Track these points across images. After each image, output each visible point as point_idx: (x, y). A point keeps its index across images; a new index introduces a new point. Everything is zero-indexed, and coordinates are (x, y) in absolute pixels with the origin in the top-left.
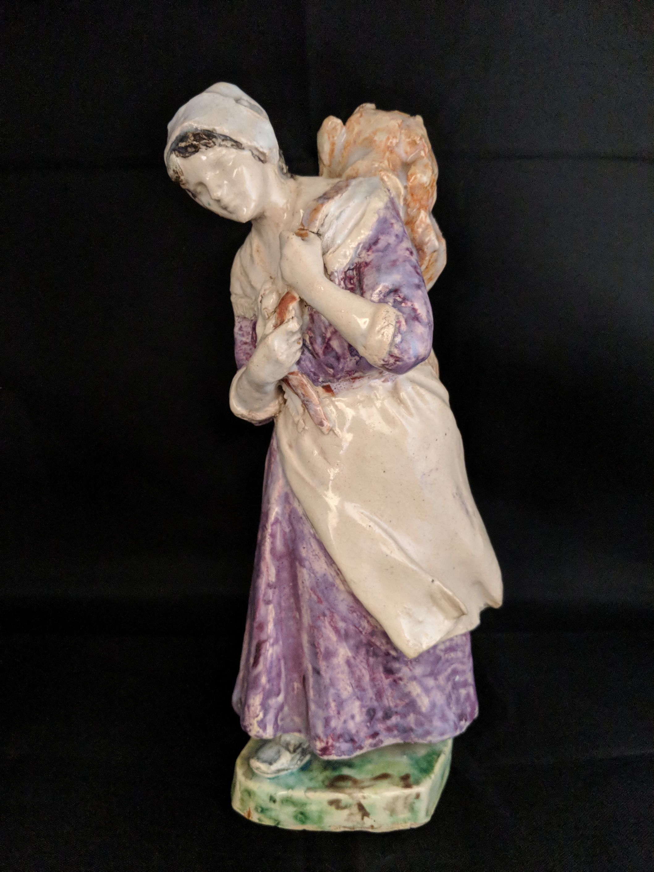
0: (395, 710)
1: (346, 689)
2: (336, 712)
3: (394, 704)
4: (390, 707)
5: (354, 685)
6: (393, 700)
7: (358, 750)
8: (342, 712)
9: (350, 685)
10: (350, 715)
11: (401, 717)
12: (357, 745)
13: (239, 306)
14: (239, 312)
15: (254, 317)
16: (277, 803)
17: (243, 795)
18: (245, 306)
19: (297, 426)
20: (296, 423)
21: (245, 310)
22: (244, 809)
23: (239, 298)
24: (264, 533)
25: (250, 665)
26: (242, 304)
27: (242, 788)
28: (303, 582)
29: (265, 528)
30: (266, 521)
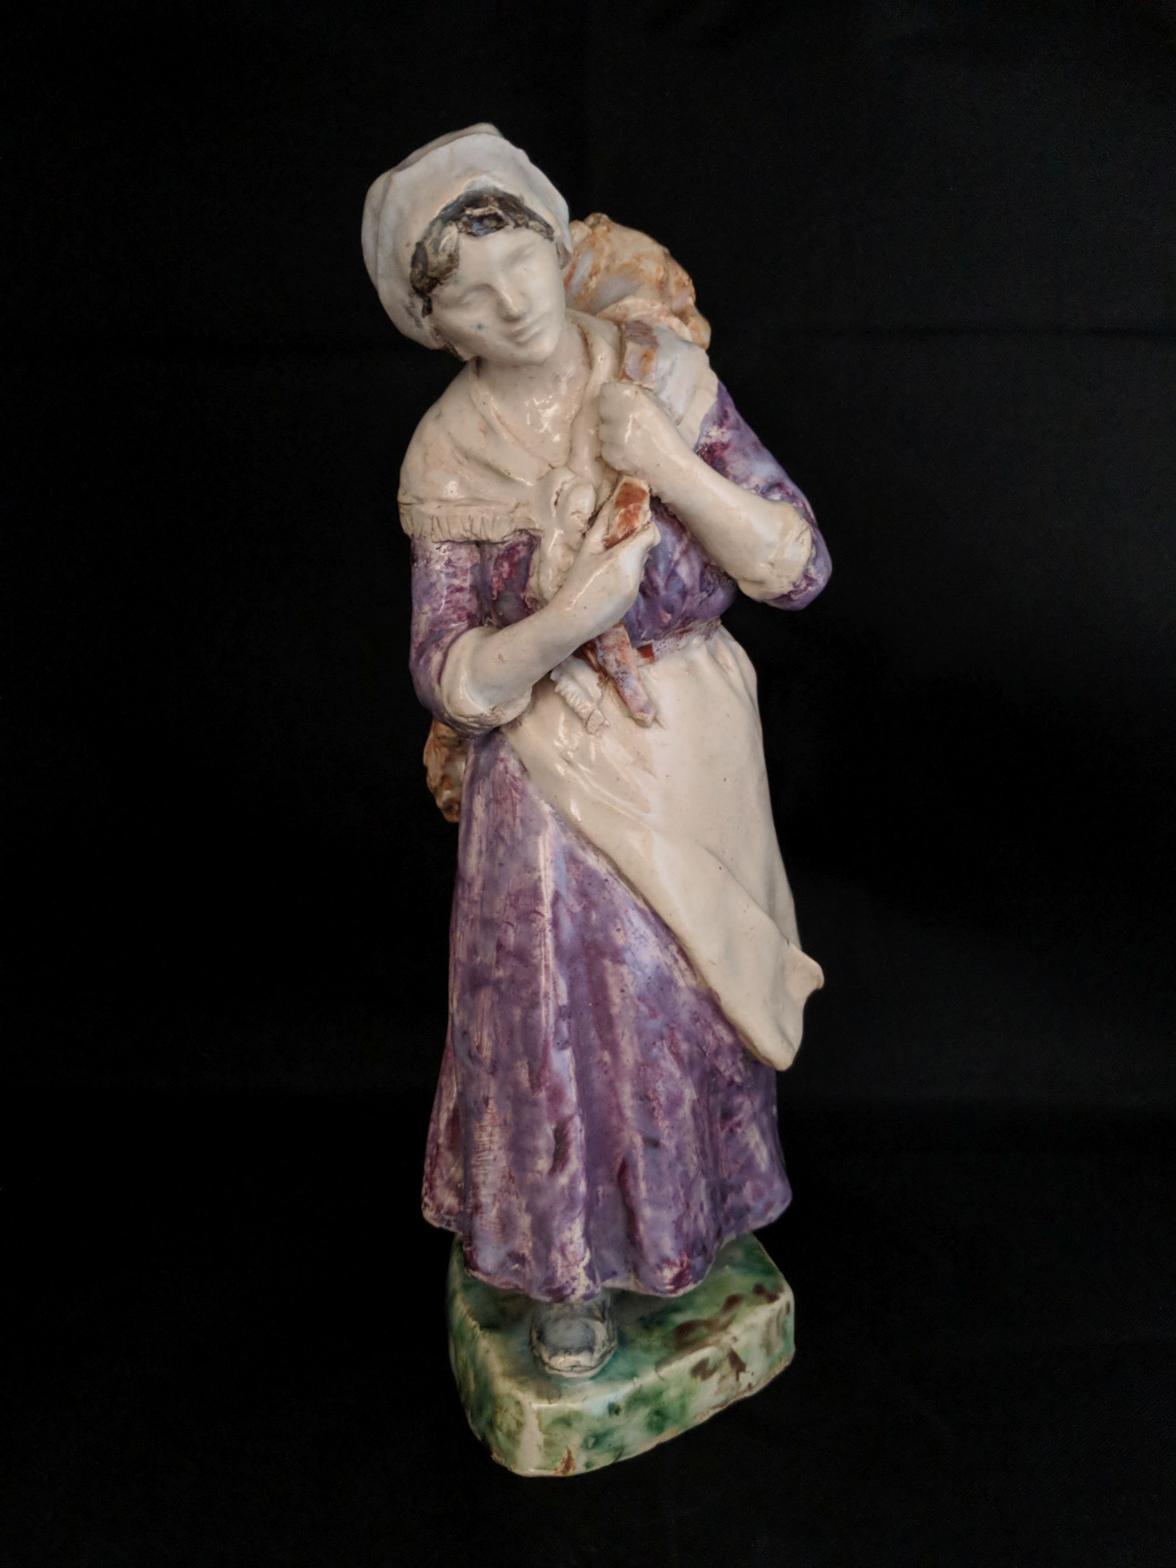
11: (737, 1193)
13: (459, 520)
14: (457, 531)
15: (512, 536)
16: (622, 1413)
17: (550, 1434)
18: (482, 519)
19: (586, 723)
20: (585, 717)
21: (479, 527)
22: (554, 1462)
23: (456, 506)
24: (534, 925)
25: (538, 1176)
26: (470, 517)
27: (546, 1422)
28: (622, 991)
29: (534, 915)
30: (533, 902)
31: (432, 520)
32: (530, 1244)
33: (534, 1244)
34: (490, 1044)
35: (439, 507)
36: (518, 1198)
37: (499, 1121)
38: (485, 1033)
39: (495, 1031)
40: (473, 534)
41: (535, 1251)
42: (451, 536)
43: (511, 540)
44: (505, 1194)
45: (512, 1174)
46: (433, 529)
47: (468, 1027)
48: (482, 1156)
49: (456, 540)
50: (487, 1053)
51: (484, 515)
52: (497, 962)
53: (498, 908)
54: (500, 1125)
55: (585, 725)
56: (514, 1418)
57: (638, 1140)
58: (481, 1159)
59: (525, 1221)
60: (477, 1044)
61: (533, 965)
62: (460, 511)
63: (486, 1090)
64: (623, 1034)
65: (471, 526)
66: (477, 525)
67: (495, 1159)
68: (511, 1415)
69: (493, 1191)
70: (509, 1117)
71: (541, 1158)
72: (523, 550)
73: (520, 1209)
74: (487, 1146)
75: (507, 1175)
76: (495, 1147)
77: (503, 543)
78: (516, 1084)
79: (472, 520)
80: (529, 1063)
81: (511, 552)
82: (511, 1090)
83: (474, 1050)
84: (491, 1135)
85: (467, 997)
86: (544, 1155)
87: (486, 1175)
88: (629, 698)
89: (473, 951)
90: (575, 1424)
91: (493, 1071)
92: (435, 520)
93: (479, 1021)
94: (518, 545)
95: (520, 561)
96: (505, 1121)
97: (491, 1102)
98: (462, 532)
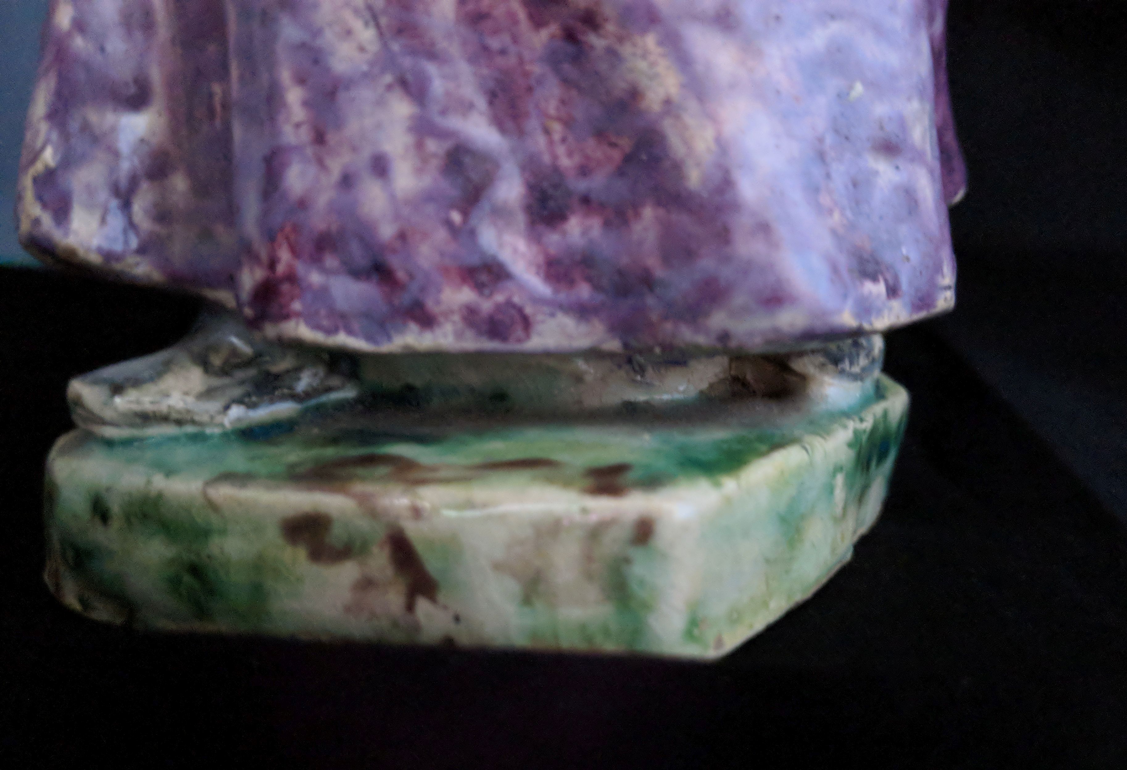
0: (581, 185)
1: (349, 33)
2: (305, 135)
3: (577, 159)
4: (556, 169)
5: (384, 21)
6: (571, 139)
7: (413, 327)
8: (332, 138)
9: (367, 15)
10: (366, 154)
11: (607, 224)
12: (405, 299)
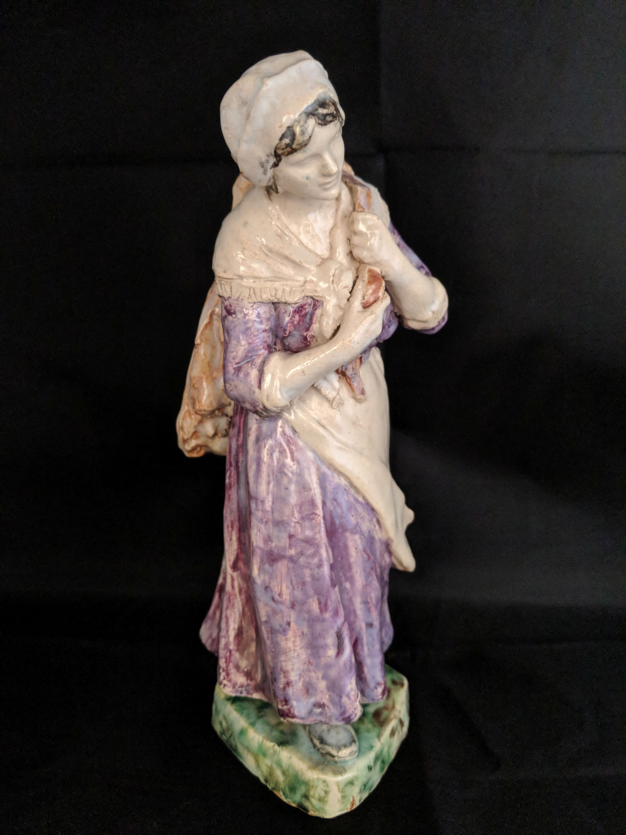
13: (268, 290)
14: (266, 297)
15: (302, 300)
16: (373, 768)
17: (344, 792)
18: (284, 289)
19: (332, 403)
20: (331, 400)
21: (281, 294)
22: (346, 806)
23: (266, 281)
24: (314, 521)
25: (329, 659)
26: (275, 288)
27: (342, 786)
28: (356, 549)
29: (313, 516)
30: (312, 508)
31: (250, 290)
32: (327, 697)
33: (330, 696)
34: (288, 591)
35: (254, 282)
36: (315, 673)
37: (299, 633)
38: (284, 585)
39: (292, 583)
40: (276, 298)
41: (331, 700)
42: (262, 299)
43: (301, 302)
44: (307, 673)
45: (311, 661)
46: (250, 295)
47: (270, 583)
48: (289, 655)
49: (265, 302)
50: (286, 597)
51: (285, 287)
52: (290, 545)
53: (287, 514)
54: (300, 636)
55: (331, 404)
56: (322, 790)
57: (363, 625)
58: (289, 656)
59: (322, 685)
60: (278, 593)
61: (315, 544)
62: (269, 284)
63: (288, 618)
64: (357, 571)
65: (275, 294)
66: (280, 293)
67: (298, 655)
68: (320, 788)
69: (298, 673)
70: (305, 630)
71: (330, 649)
72: (308, 308)
73: (318, 679)
74: (293, 649)
75: (307, 661)
76: (298, 648)
77: (295, 304)
78: (309, 612)
79: (277, 290)
80: (318, 599)
81: (300, 309)
82: (306, 615)
83: (277, 597)
84: (294, 642)
85: (267, 566)
86: (332, 647)
87: (293, 665)
88: (355, 387)
89: (268, 539)
90: (356, 783)
91: (293, 606)
92: (252, 290)
93: (279, 579)
94: (305, 305)
95: (306, 314)
96: (303, 633)
97: (292, 624)
98: (270, 297)
